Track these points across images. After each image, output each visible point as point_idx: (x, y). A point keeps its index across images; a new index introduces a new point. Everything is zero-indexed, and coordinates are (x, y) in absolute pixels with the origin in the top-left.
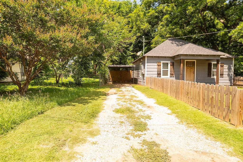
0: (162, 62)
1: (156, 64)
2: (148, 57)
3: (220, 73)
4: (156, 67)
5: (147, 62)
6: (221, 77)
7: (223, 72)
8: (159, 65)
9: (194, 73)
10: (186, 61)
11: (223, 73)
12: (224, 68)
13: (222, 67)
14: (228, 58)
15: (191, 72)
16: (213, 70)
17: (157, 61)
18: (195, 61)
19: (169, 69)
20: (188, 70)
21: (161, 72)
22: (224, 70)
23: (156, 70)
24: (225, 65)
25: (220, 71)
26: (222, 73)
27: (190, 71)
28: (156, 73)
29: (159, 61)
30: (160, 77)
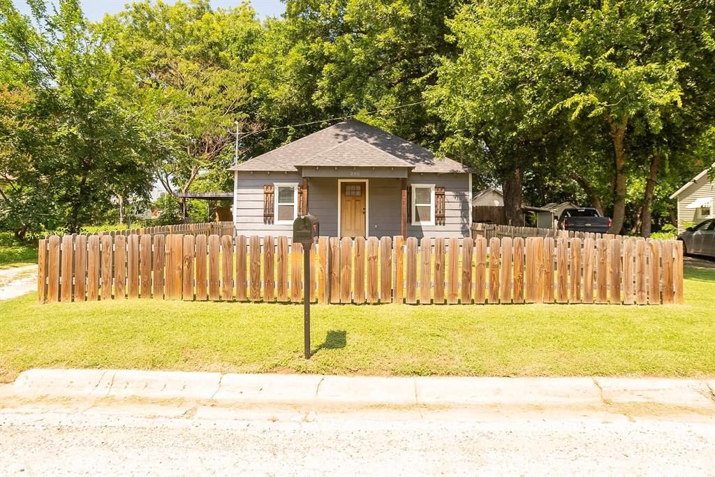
0: (277, 185)
1: (262, 191)
2: (239, 172)
3: (436, 212)
4: (262, 197)
5: (239, 187)
6: (440, 224)
7: (444, 210)
8: (267, 192)
9: (364, 213)
10: (339, 180)
11: (444, 212)
12: (446, 200)
13: (440, 197)
14: (454, 175)
15: (355, 208)
16: (418, 205)
17: (267, 183)
18: (367, 181)
19: (296, 204)
20: (349, 207)
21: (273, 211)
22: (447, 206)
23: (262, 205)
24: (446, 193)
25: (436, 206)
26: (440, 212)
27: (353, 207)
28: (262, 212)
29: (267, 184)
30: (273, 222)
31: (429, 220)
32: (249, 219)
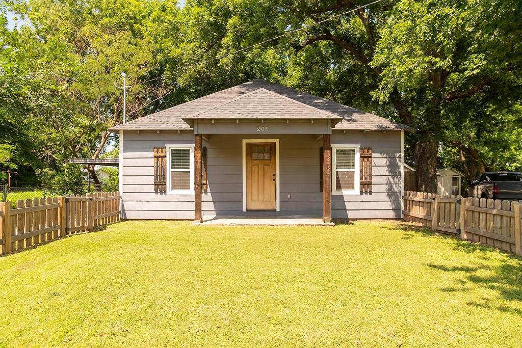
0: (170, 147)
1: (152, 154)
2: (126, 132)
3: (361, 179)
4: (152, 162)
5: (125, 150)
6: (366, 193)
7: (370, 176)
8: (157, 155)
9: (275, 180)
10: (244, 141)
11: (370, 178)
12: (373, 164)
13: (366, 159)
14: (381, 132)
15: (264, 175)
16: (339, 170)
17: (158, 144)
18: (277, 141)
19: (192, 170)
20: (256, 171)
21: (165, 179)
22: (375, 171)
23: (152, 171)
24: (374, 155)
25: (361, 172)
26: (366, 178)
27: (261, 172)
28: (152, 180)
29: (158, 146)
30: (165, 192)
31: (353, 188)
32: (138, 188)
